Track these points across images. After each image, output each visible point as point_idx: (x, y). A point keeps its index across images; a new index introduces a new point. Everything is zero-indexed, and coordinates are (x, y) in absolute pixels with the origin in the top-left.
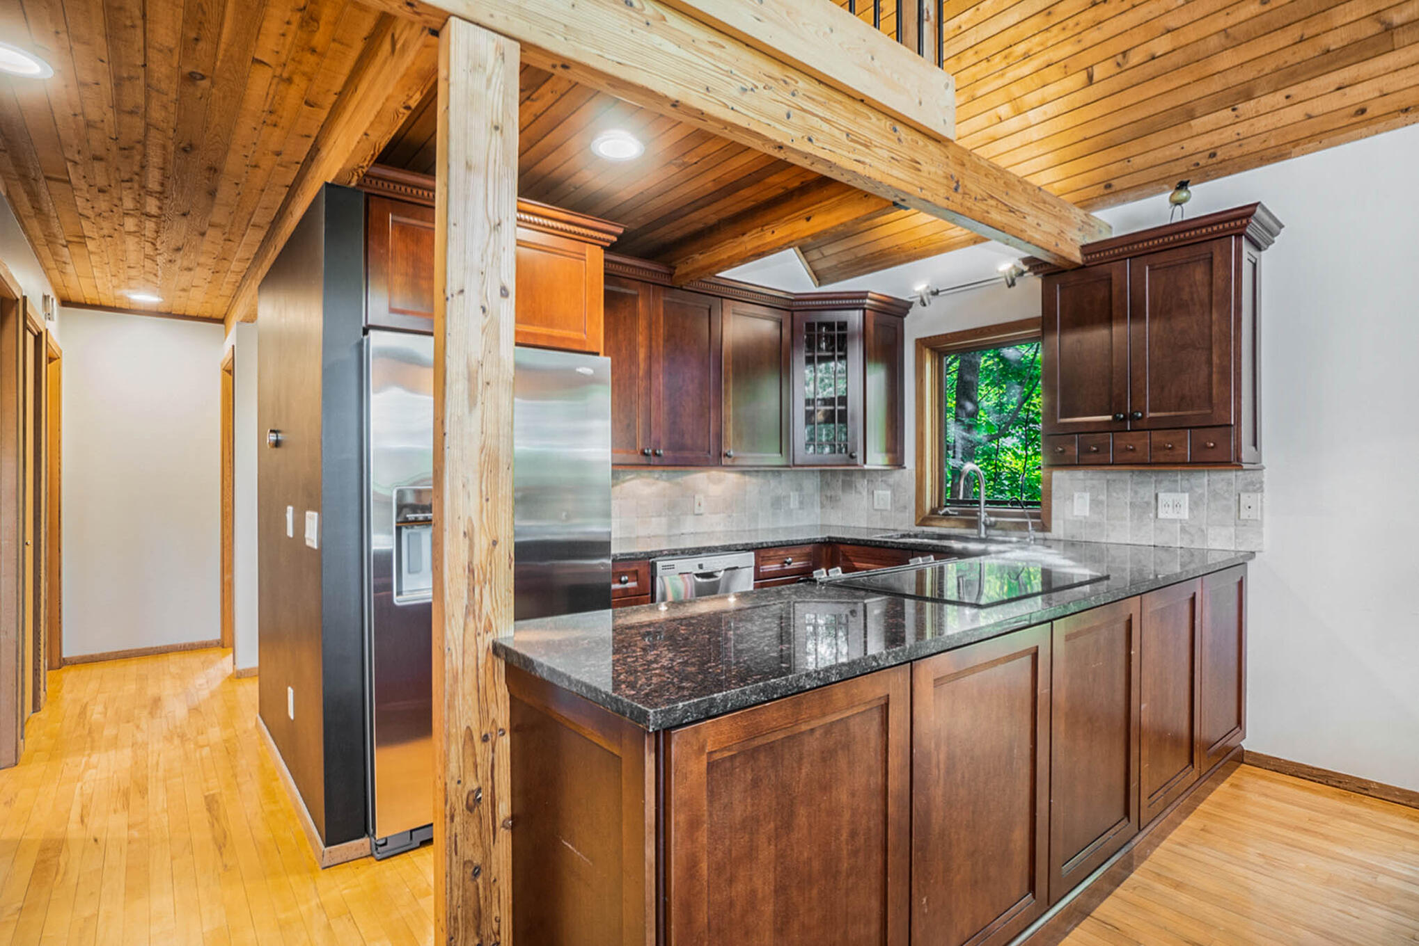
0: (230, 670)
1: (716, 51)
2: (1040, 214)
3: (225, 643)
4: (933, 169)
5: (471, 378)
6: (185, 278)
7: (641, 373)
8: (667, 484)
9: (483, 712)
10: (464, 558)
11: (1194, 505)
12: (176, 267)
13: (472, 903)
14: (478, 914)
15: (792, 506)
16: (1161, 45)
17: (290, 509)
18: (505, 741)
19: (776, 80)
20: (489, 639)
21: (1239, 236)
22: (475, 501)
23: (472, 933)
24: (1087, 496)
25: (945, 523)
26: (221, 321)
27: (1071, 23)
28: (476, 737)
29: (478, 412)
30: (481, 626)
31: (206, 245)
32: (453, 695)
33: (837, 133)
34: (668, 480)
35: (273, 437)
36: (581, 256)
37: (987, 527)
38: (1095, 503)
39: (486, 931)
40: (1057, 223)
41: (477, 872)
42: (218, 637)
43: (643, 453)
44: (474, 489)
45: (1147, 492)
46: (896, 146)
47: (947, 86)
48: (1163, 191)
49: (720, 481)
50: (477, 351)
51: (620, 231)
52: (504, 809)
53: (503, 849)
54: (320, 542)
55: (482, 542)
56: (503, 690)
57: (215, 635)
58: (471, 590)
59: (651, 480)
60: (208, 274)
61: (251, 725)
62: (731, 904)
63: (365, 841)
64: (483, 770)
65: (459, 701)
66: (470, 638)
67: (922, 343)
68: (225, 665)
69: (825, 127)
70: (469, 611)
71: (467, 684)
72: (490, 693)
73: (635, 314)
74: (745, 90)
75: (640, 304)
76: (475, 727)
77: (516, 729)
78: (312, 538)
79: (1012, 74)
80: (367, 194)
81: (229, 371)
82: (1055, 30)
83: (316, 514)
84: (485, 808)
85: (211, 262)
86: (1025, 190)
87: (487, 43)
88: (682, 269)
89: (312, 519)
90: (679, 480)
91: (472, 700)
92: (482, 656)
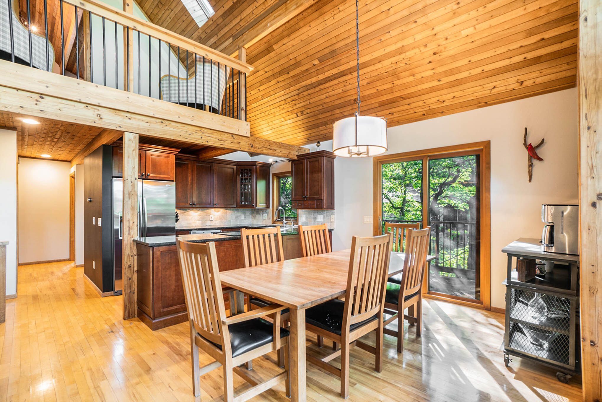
0: (74, 266)
1: (183, 128)
2: (280, 149)
3: (72, 258)
4: (244, 143)
5: (129, 194)
6: (61, 152)
7: (189, 183)
8: (201, 212)
9: (131, 252)
10: (128, 225)
11: (324, 218)
12: (58, 150)
13: (129, 284)
14: (130, 286)
15: (242, 218)
16: (308, 111)
17: (94, 218)
18: (136, 257)
19: (198, 131)
20: (133, 239)
21: (323, 156)
22: (130, 215)
23: (129, 289)
24: (305, 216)
25: (278, 223)
26: (70, 162)
27: (290, 103)
28: (130, 256)
29: (130, 200)
30: (131, 237)
31: (69, 147)
32: (126, 248)
33: (215, 139)
34: (202, 211)
35: (89, 199)
36: (168, 157)
37: (285, 224)
38: (307, 218)
39: (132, 289)
40: (288, 151)
41: (130, 279)
42: (69, 258)
43: (190, 204)
44: (130, 213)
45: (315, 215)
46: (233, 140)
47: (247, 125)
48: (315, 143)
49: (218, 211)
50: (130, 189)
51: (179, 151)
52: (136, 269)
53: (135, 276)
54: (102, 225)
55: (131, 222)
56: (135, 248)
57: (68, 257)
58: (129, 230)
59: (196, 211)
60: (67, 152)
61: (82, 276)
62: (166, 275)
63: (112, 292)
64: (132, 261)
65: (127, 249)
66: (129, 239)
67: (274, 175)
68: (73, 264)
69: (212, 138)
70: (129, 234)
71: (128, 246)
72: (133, 248)
73: (187, 168)
74: (190, 134)
75: (189, 165)
76: (130, 254)
77: (138, 255)
78: (100, 224)
79: (282, 112)
80: (113, 146)
81: (73, 177)
82: (288, 104)
83: (101, 219)
84: (132, 268)
85: (69, 150)
86: (276, 144)
87: (131, 136)
88: (200, 157)
89: (100, 220)
90: (205, 211)
91: (129, 249)
92: (131, 242)
